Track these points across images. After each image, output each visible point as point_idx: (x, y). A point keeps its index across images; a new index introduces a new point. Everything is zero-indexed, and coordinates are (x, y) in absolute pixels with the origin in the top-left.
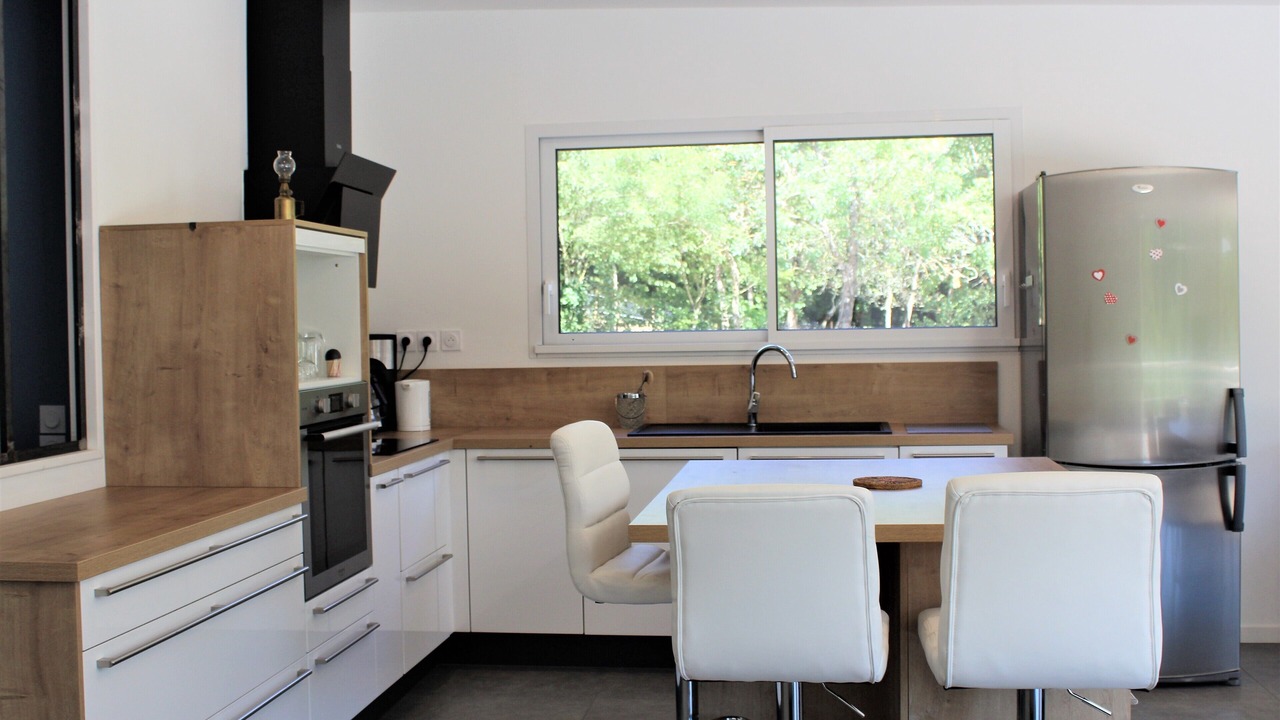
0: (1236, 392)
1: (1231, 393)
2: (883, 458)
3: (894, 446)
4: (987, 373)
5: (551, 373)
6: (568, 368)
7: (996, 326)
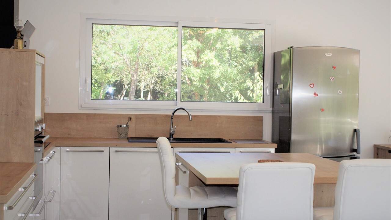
0: (357, 130)
1: (355, 130)
2: (229, 152)
3: (233, 148)
4: (259, 120)
5: (88, 115)
6: (95, 114)
7: (263, 102)
